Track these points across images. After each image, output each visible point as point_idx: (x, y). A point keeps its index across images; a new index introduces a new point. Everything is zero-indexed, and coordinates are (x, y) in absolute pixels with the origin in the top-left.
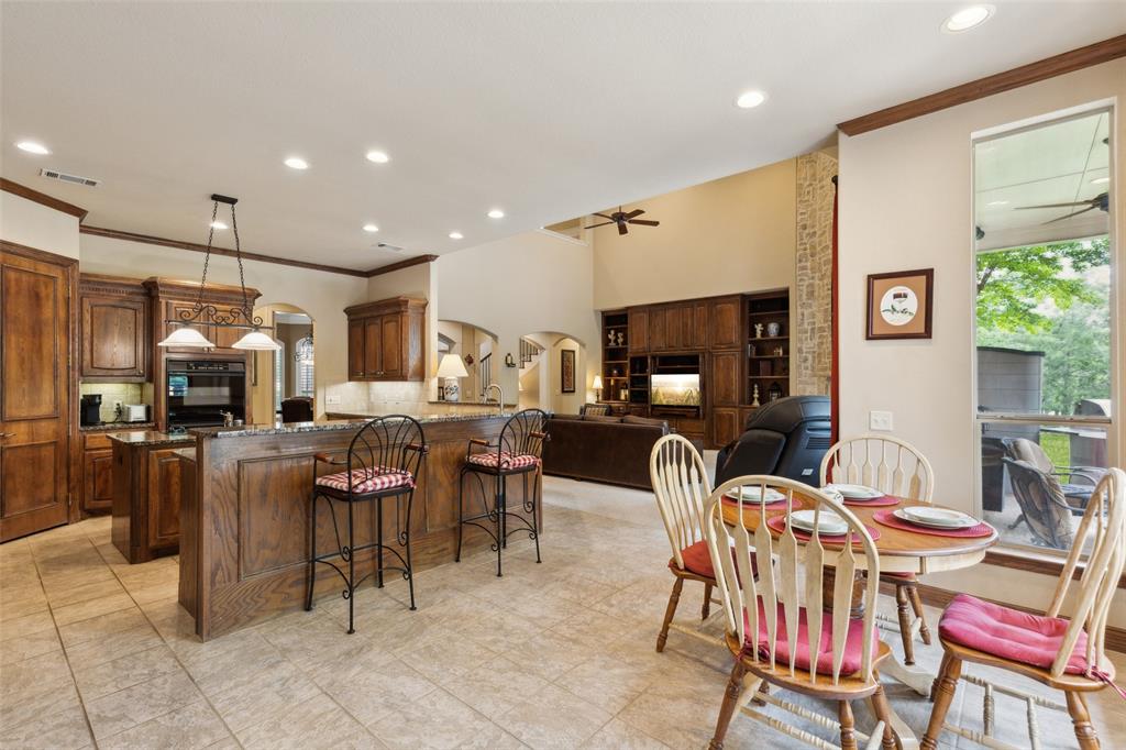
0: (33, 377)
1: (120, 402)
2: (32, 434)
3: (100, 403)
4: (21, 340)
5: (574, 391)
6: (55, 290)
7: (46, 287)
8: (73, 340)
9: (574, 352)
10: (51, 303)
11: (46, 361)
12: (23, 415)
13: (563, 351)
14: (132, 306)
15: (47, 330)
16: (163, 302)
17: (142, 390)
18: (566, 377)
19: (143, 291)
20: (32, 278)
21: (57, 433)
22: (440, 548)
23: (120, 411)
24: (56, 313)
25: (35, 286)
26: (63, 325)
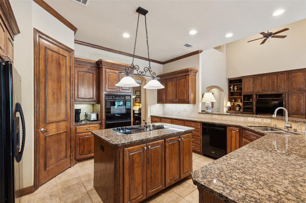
0: (58, 101)
1: (86, 112)
2: (58, 128)
3: (80, 112)
4: (53, 84)
6: (66, 62)
7: (63, 61)
8: (72, 85)
10: (64, 68)
11: (62, 95)
12: (54, 120)
14: (92, 72)
15: (63, 80)
16: (104, 69)
17: (93, 107)
19: (95, 66)
20: (58, 55)
21: (67, 127)
23: (86, 115)
24: (66, 73)
25: (58, 59)
26: (68, 78)
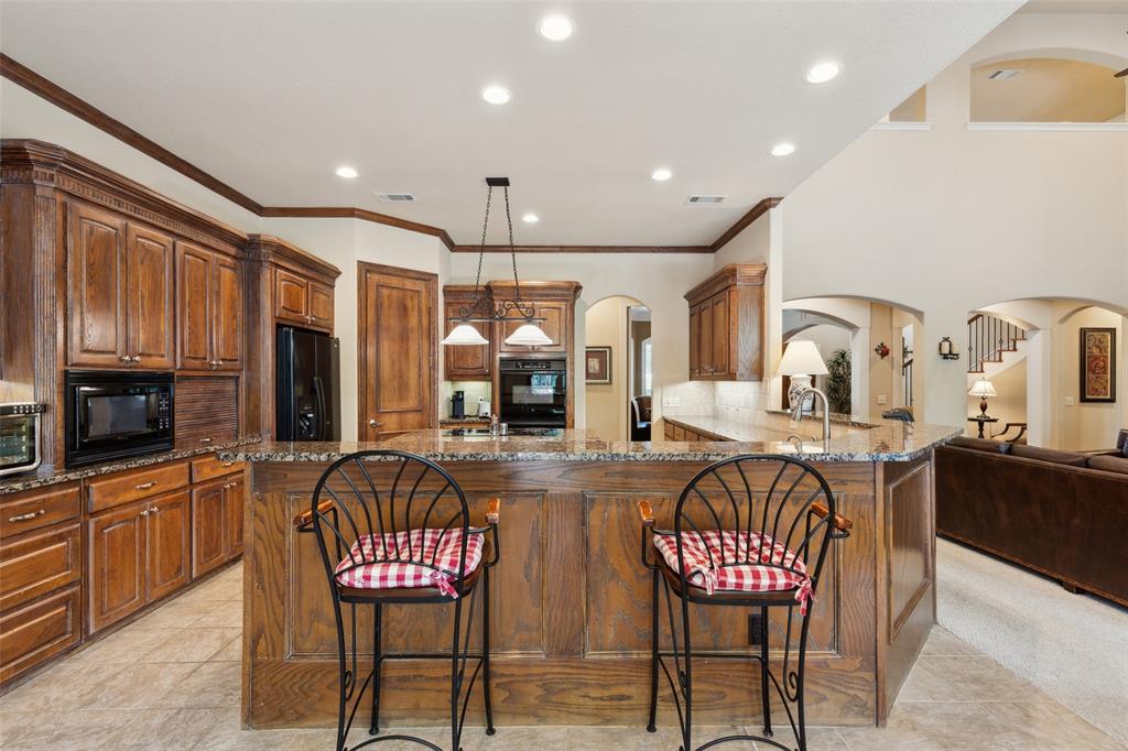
1: (478, 398)
2: (400, 422)
3: (464, 398)
4: (392, 345)
5: (1112, 400)
6: (419, 302)
7: (412, 300)
9: (1113, 331)
10: (416, 313)
11: (412, 362)
12: (394, 409)
13: (1083, 332)
15: (414, 337)
16: (497, 303)
18: (1089, 375)
20: (401, 293)
21: (421, 424)
22: (615, 691)
24: (420, 322)
25: (403, 300)
26: (425, 331)
